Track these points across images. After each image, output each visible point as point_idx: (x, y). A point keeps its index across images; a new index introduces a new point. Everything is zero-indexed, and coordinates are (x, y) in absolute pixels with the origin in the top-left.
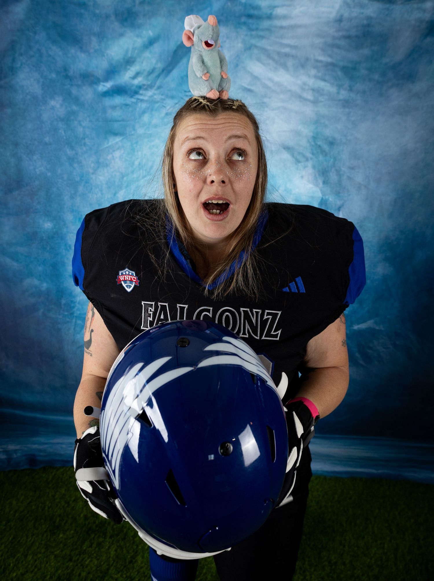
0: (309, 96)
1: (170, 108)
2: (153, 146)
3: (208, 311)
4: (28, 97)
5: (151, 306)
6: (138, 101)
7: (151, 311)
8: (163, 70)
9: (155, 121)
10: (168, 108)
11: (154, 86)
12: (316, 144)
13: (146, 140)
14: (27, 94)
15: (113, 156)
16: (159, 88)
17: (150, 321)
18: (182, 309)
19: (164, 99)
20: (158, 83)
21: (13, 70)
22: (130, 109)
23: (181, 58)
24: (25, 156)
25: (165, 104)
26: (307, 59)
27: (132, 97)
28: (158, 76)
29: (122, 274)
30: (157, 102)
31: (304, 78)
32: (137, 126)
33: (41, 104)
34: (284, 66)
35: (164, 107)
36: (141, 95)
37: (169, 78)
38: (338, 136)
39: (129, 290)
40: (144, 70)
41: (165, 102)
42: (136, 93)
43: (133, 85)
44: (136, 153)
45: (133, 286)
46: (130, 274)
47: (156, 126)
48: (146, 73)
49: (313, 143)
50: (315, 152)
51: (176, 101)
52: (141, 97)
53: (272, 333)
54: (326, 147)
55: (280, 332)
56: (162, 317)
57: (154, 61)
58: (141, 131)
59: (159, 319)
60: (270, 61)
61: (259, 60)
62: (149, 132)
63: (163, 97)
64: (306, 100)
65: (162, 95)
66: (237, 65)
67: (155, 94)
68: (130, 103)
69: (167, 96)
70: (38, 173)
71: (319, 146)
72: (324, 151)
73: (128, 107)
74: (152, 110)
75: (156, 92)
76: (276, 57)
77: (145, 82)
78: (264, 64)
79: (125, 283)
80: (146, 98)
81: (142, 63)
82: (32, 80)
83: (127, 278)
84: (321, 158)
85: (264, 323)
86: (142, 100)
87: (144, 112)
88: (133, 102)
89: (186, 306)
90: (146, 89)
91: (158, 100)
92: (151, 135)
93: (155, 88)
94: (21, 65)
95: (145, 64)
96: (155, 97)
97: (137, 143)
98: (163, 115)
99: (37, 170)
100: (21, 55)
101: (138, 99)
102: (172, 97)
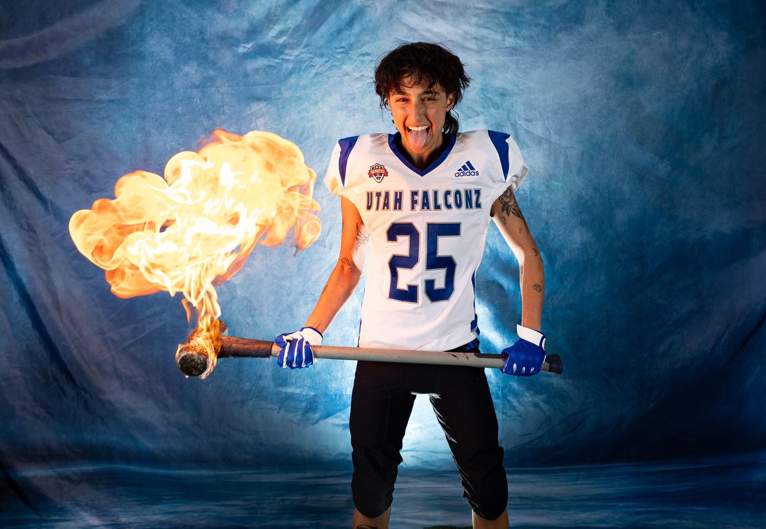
0: (472, 45)
1: (320, 66)
2: (303, 110)
4: (159, 64)
6: (284, 61)
8: (310, 28)
9: (303, 82)
10: (317, 67)
11: (301, 44)
12: (486, 97)
13: (294, 104)
14: (157, 60)
15: (257, 124)
16: (306, 46)
19: (313, 58)
20: (305, 42)
21: (142, 37)
22: (275, 71)
23: (330, 14)
24: (154, 131)
25: (314, 63)
26: (466, 7)
27: (276, 57)
28: (304, 35)
30: (306, 61)
31: (465, 27)
32: (283, 89)
33: (173, 70)
34: (442, 16)
35: (313, 66)
36: (287, 54)
37: (317, 36)
38: (509, 87)
40: (289, 28)
41: (314, 61)
42: (281, 53)
43: (277, 45)
44: (283, 119)
47: (304, 88)
48: (290, 31)
49: (482, 96)
50: (485, 105)
51: (325, 59)
52: (287, 57)
54: (497, 99)
57: (300, 19)
58: (287, 94)
60: (427, 12)
61: (414, 11)
62: (296, 95)
63: (311, 56)
64: (470, 49)
65: (310, 53)
66: (391, 18)
67: (302, 53)
68: (274, 64)
69: (316, 55)
70: (169, 149)
71: (490, 99)
72: (496, 104)
73: (272, 68)
74: (300, 70)
75: (303, 51)
76: (433, 7)
77: (291, 41)
78: (420, 15)
80: (292, 58)
81: (287, 21)
82: (163, 45)
84: (493, 111)
86: (287, 60)
87: (291, 73)
88: (277, 63)
90: (292, 48)
91: (306, 59)
92: (299, 98)
93: (302, 46)
94: (152, 30)
95: (289, 22)
96: (303, 56)
97: (283, 108)
98: (312, 75)
99: (168, 146)
100: (152, 20)
101: (284, 59)
102: (322, 55)
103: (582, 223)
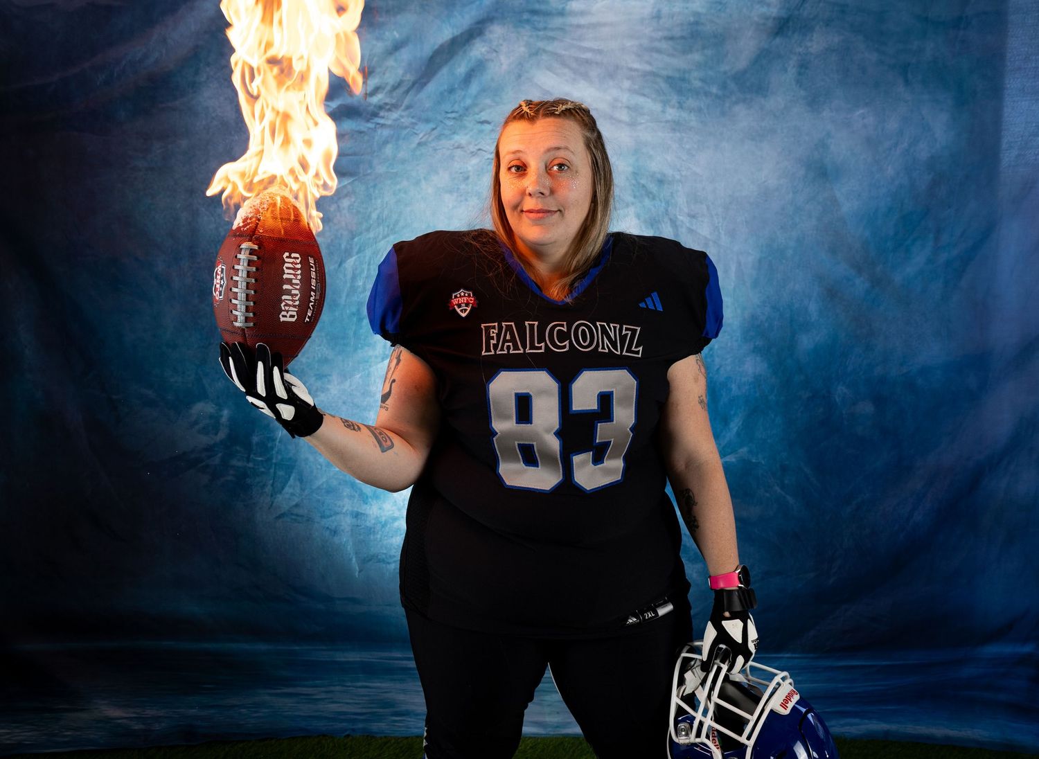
0: (624, 116)
1: (424, 135)
2: (400, 190)
3: (562, 326)
4: (215, 123)
5: (494, 327)
6: (378, 126)
7: (493, 332)
8: (414, 84)
9: (401, 155)
10: (421, 135)
11: (401, 106)
12: (639, 183)
13: (389, 182)
14: (213, 118)
15: (338, 206)
16: (408, 108)
17: (493, 344)
18: (532, 326)
19: (416, 124)
20: (406, 102)
21: (195, 86)
22: (366, 138)
23: (440, 67)
24: (203, 209)
25: (417, 130)
26: (617, 67)
27: (368, 121)
28: (407, 92)
29: (456, 297)
30: (406, 128)
31: (615, 92)
32: (375, 162)
33: (233, 133)
34: (585, 76)
35: (416, 134)
36: (383, 117)
37: (423, 95)
38: (669, 172)
39: (463, 315)
40: (387, 84)
41: (417, 127)
42: (375, 115)
43: (370, 104)
44: (373, 201)
45: (469, 309)
46: (466, 295)
47: (403, 162)
48: (388, 88)
49: (634, 182)
50: (637, 194)
51: (432, 125)
52: (382, 121)
53: (633, 349)
54: (653, 187)
55: (641, 348)
56: (508, 337)
57: (400, 72)
58: (381, 169)
59: (505, 341)
60: (566, 71)
61: (549, 68)
62: (392, 171)
63: (414, 121)
64: (620, 121)
65: (413, 117)
66: (520, 76)
67: (402, 117)
68: (365, 130)
69: (420, 119)
70: (222, 234)
71: (644, 186)
72: (651, 193)
73: (362, 135)
74: (398, 139)
75: (403, 114)
76: (574, 65)
77: (387, 100)
78: (557, 74)
79: (459, 307)
80: (389, 122)
81: (384, 74)
82: (222, 98)
83: (461, 300)
84: (647, 202)
85: (623, 338)
86: (383, 126)
87: (386, 142)
88: (369, 128)
89: (536, 323)
90: (389, 110)
91: (407, 124)
92: (396, 174)
93: (403, 107)
94: (208, 79)
95: (387, 75)
96: (402, 120)
97: (375, 186)
98: (414, 146)
99: (221, 229)
100: (208, 65)
101: (379, 124)
102: (427, 121)
103: (756, 350)
